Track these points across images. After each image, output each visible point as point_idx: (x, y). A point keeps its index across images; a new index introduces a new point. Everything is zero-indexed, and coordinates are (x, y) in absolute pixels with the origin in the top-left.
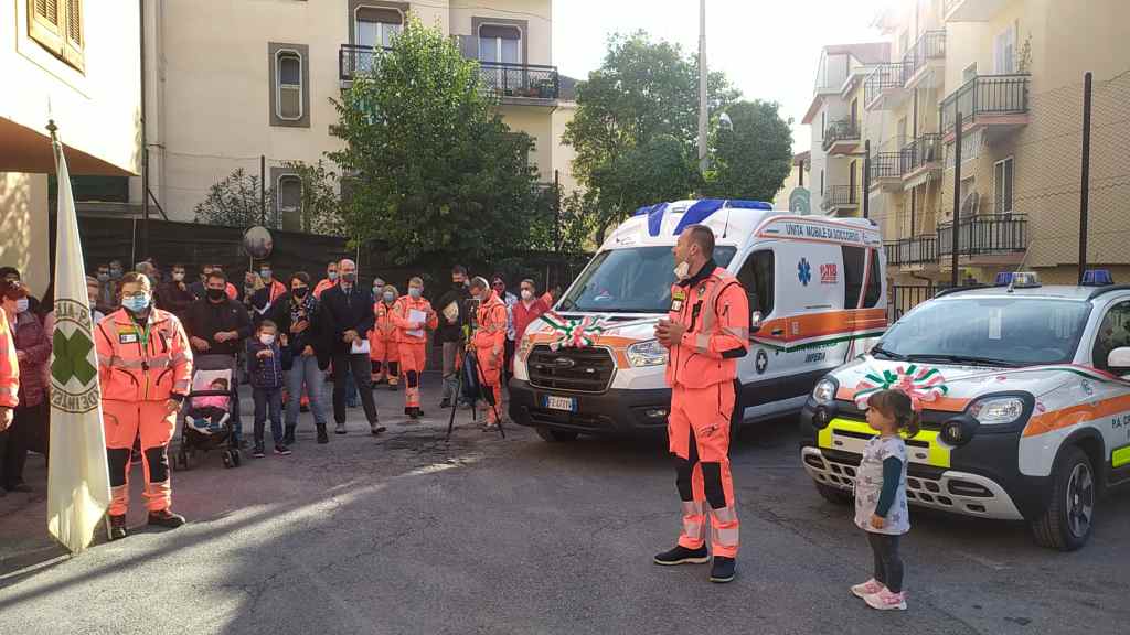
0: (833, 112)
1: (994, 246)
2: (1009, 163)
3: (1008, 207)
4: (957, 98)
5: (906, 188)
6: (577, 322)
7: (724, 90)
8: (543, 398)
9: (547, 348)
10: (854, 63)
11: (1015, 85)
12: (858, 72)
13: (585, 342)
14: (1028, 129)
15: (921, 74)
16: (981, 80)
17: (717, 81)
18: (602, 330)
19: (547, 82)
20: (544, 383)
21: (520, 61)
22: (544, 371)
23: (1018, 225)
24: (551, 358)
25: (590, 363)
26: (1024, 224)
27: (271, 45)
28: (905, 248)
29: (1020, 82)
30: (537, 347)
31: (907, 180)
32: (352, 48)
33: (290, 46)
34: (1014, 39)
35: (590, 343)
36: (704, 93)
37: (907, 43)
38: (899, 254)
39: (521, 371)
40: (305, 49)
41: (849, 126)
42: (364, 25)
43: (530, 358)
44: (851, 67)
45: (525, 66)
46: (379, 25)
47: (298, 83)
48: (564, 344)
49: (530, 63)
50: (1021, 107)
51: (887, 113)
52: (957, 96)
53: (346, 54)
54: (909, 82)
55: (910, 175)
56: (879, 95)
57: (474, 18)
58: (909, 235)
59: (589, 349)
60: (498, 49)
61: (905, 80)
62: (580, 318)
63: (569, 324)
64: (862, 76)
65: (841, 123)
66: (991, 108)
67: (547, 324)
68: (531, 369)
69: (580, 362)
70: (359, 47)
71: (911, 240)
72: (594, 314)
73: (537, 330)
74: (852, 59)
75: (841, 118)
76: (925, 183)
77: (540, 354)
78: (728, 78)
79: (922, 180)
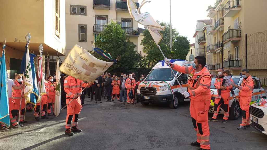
0: (200, 35)
1: (234, 66)
2: (237, 48)
3: (238, 57)
4: (226, 34)
5: (216, 52)
6: (149, 83)
7: (175, 33)
8: (143, 97)
9: (144, 87)
10: (205, 24)
11: (238, 31)
12: (206, 26)
13: (151, 86)
14: (241, 40)
15: (219, 28)
16: (231, 30)
17: (174, 31)
18: (154, 84)
19: (137, 31)
20: (144, 94)
21: (131, 27)
22: (143, 92)
23: (239, 61)
24: (145, 89)
25: (152, 90)
26: (241, 61)
27: (79, 25)
28: (216, 66)
29: (239, 31)
30: (142, 87)
31: (216, 51)
32: (96, 25)
33: (83, 25)
34: (238, 22)
35: (152, 86)
36: (171, 33)
37: (216, 20)
38: (215, 67)
39: (139, 92)
40: (86, 25)
41: (204, 38)
42: (98, 20)
43: (141, 89)
44: (204, 25)
45: (132, 28)
46: (101, 20)
47: (84, 32)
48: (147, 87)
49: (133, 27)
50: (239, 36)
51: (212, 36)
52: (226, 33)
53: (95, 26)
54: (216, 29)
55: (217, 50)
56: (210, 32)
57: (121, 18)
58: (217, 63)
59: (152, 88)
60: (127, 25)
61: (215, 29)
62: (149, 82)
63: (148, 83)
64: (206, 27)
65: (202, 37)
66: (233, 36)
67: (143, 83)
68: (141, 91)
69: (150, 90)
70: (97, 25)
71: (218, 64)
72: (152, 81)
73: (141, 84)
74: (204, 23)
75: (202, 36)
76: (220, 52)
77: (142, 89)
78: (176, 30)
79: (220, 51)
